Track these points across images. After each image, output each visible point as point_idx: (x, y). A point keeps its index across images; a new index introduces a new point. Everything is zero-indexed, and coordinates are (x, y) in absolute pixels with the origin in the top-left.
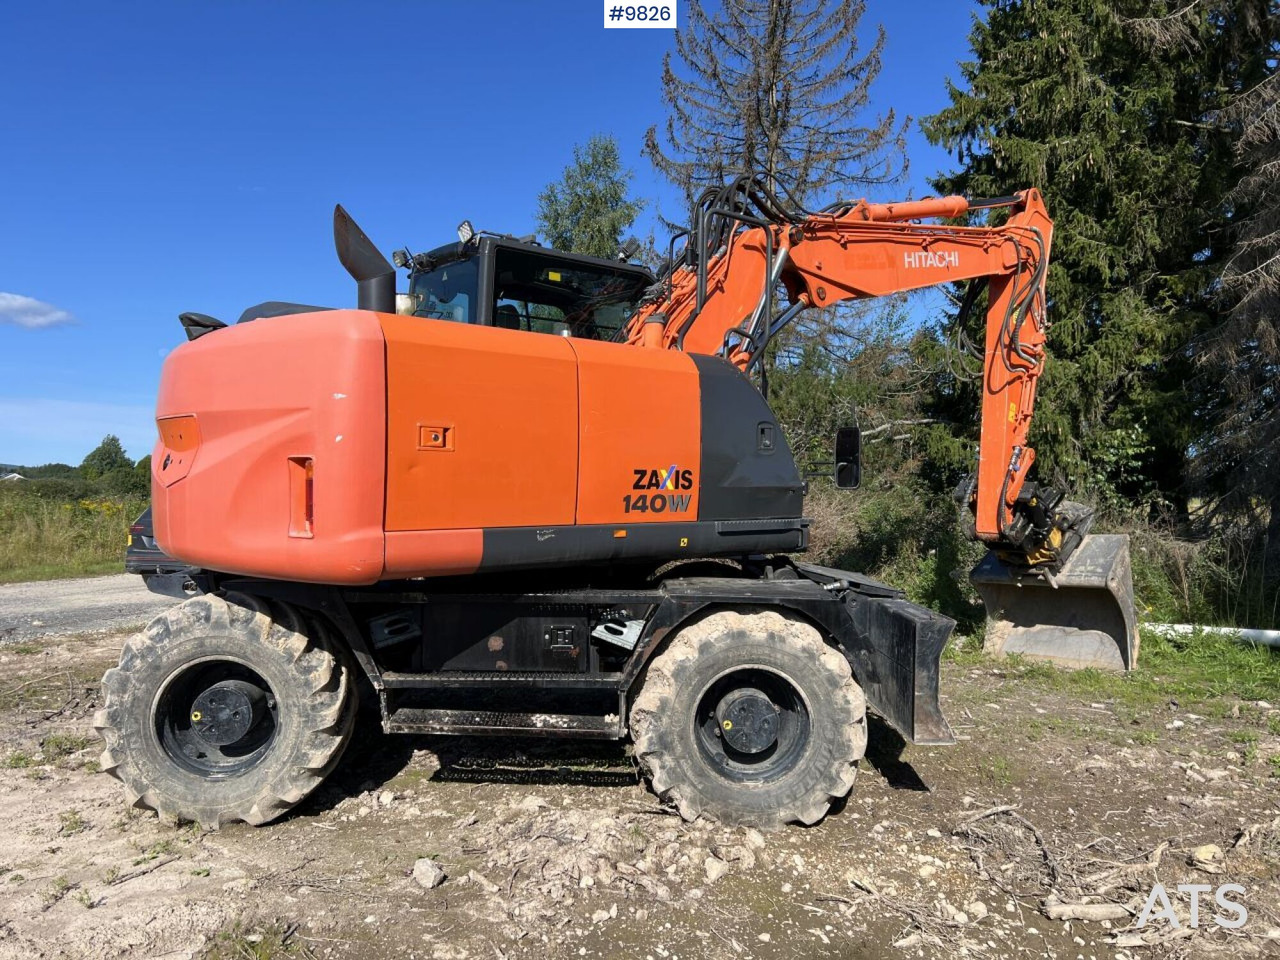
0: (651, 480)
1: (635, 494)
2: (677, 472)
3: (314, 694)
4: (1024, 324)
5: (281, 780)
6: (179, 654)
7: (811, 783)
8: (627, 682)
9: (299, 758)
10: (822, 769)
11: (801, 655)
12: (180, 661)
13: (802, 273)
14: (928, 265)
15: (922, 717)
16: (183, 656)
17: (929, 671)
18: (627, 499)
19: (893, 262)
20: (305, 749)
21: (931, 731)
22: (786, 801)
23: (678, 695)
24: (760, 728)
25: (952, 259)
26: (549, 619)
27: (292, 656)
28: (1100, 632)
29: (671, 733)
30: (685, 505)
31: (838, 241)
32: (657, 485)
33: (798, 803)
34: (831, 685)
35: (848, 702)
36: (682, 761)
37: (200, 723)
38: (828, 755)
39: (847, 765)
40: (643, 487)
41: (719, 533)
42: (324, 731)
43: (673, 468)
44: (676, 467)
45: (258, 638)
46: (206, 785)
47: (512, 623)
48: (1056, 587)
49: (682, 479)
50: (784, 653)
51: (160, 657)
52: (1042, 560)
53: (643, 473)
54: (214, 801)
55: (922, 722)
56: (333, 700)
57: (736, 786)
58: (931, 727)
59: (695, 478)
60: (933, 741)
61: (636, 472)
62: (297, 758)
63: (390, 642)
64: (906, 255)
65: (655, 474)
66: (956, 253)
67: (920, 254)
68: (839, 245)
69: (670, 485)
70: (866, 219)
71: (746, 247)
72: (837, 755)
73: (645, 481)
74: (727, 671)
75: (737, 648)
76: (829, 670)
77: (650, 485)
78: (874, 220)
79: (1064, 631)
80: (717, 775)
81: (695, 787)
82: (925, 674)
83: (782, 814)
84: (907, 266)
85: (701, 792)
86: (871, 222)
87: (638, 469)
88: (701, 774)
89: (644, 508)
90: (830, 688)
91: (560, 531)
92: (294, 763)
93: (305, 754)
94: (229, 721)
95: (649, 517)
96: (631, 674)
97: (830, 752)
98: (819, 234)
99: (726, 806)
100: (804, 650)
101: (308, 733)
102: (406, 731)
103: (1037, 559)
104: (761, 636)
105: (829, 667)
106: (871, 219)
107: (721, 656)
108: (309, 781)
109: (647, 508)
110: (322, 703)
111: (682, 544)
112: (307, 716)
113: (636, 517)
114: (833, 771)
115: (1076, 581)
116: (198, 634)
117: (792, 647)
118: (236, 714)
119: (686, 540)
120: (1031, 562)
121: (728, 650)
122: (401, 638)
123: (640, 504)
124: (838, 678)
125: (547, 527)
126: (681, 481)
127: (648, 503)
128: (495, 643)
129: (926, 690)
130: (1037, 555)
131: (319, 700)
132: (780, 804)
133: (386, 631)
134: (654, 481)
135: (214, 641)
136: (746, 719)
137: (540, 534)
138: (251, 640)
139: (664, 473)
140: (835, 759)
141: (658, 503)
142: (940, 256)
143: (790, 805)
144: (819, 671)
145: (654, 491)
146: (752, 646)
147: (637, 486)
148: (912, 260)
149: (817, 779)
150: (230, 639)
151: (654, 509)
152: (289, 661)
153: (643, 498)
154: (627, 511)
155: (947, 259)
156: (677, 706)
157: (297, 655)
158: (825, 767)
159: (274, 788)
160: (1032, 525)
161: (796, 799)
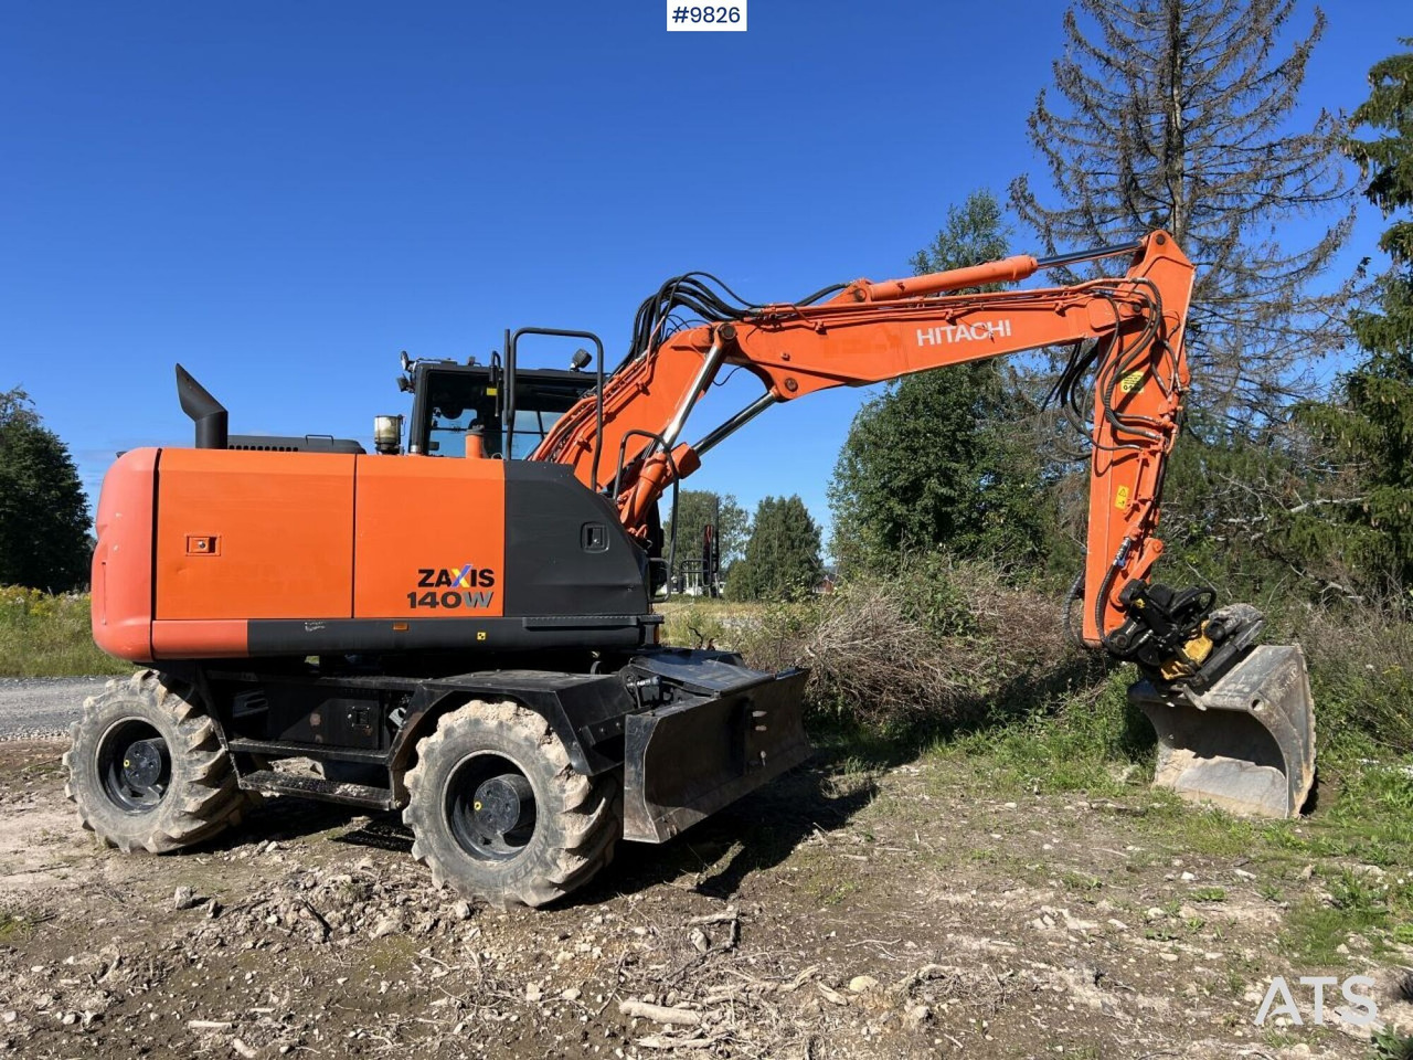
0: (440, 578)
1: (421, 592)
2: (474, 572)
3: (190, 751)
4: (1142, 391)
5: (167, 819)
6: (109, 713)
7: (530, 866)
8: (390, 759)
9: (179, 802)
10: (539, 854)
11: (523, 743)
12: (111, 719)
13: (763, 366)
14: (957, 339)
15: (631, 812)
16: (112, 715)
17: (636, 767)
18: (413, 596)
19: (896, 341)
20: (183, 796)
21: (638, 827)
22: (509, 881)
23: (426, 774)
24: (504, 812)
25: (1000, 328)
26: (352, 701)
27: (177, 720)
28: (1274, 769)
29: (421, 807)
30: (486, 601)
31: (813, 329)
32: (448, 583)
33: (519, 885)
34: (547, 774)
35: (564, 791)
36: (429, 834)
37: (129, 768)
38: (544, 841)
39: (563, 854)
40: (431, 585)
41: (527, 628)
42: (199, 782)
43: (467, 568)
44: (472, 566)
45: (156, 704)
46: (126, 817)
47: (326, 703)
48: (1204, 709)
49: (481, 577)
50: (510, 741)
51: (97, 715)
52: (1180, 674)
53: (430, 573)
54: (125, 831)
55: (630, 817)
56: (209, 757)
57: (476, 863)
58: (639, 823)
59: (499, 577)
60: (641, 837)
61: (421, 571)
62: (177, 802)
63: (246, 713)
64: (919, 332)
65: (444, 573)
66: (1007, 323)
67: (942, 329)
68: (814, 332)
69: (464, 583)
70: (860, 300)
71: (676, 348)
72: (551, 841)
73: (433, 579)
74: (471, 755)
75: (472, 734)
76: (548, 759)
77: (439, 583)
78: (873, 300)
79: (1241, 765)
80: (461, 851)
81: (438, 859)
82: (632, 769)
83: (506, 893)
84: (921, 343)
85: (443, 864)
86: (868, 302)
87: (423, 568)
88: (447, 848)
89: (433, 604)
90: (546, 777)
91: (331, 623)
92: (175, 806)
93: (183, 800)
94: (146, 768)
95: (441, 612)
96: (393, 753)
97: (545, 838)
98: (784, 325)
99: (462, 880)
100: (526, 739)
101: (185, 782)
102: (250, 788)
103: (1175, 673)
104: (492, 724)
105: (548, 756)
106: (869, 298)
107: (460, 740)
108: (192, 823)
109: (438, 603)
110: (198, 760)
111: (479, 638)
112: (185, 769)
113: (424, 612)
114: (548, 857)
115: (1222, 702)
116: (120, 698)
117: (516, 736)
118: (151, 764)
119: (483, 634)
120: (1167, 676)
121: (465, 735)
122: (256, 710)
123: (429, 600)
124: (554, 768)
125: (317, 620)
126: (479, 579)
127: (438, 599)
128: (315, 719)
129: (634, 785)
130: (1174, 668)
131: (195, 756)
132: (504, 884)
133: (246, 704)
134: (444, 579)
135: (129, 705)
136: (492, 801)
137: (308, 626)
138: (151, 705)
139: (457, 572)
140: (550, 846)
141: (451, 600)
142: (977, 328)
143: (513, 886)
144: (537, 759)
145: (444, 589)
146: (484, 732)
147: (422, 584)
148: (930, 336)
149: (535, 864)
150: (139, 704)
151: (445, 604)
152: (175, 724)
153: (433, 595)
154: (413, 605)
155: (991, 329)
156: (426, 783)
157: (180, 719)
158: (541, 851)
159: (162, 825)
160: (1151, 631)
161: (517, 880)
